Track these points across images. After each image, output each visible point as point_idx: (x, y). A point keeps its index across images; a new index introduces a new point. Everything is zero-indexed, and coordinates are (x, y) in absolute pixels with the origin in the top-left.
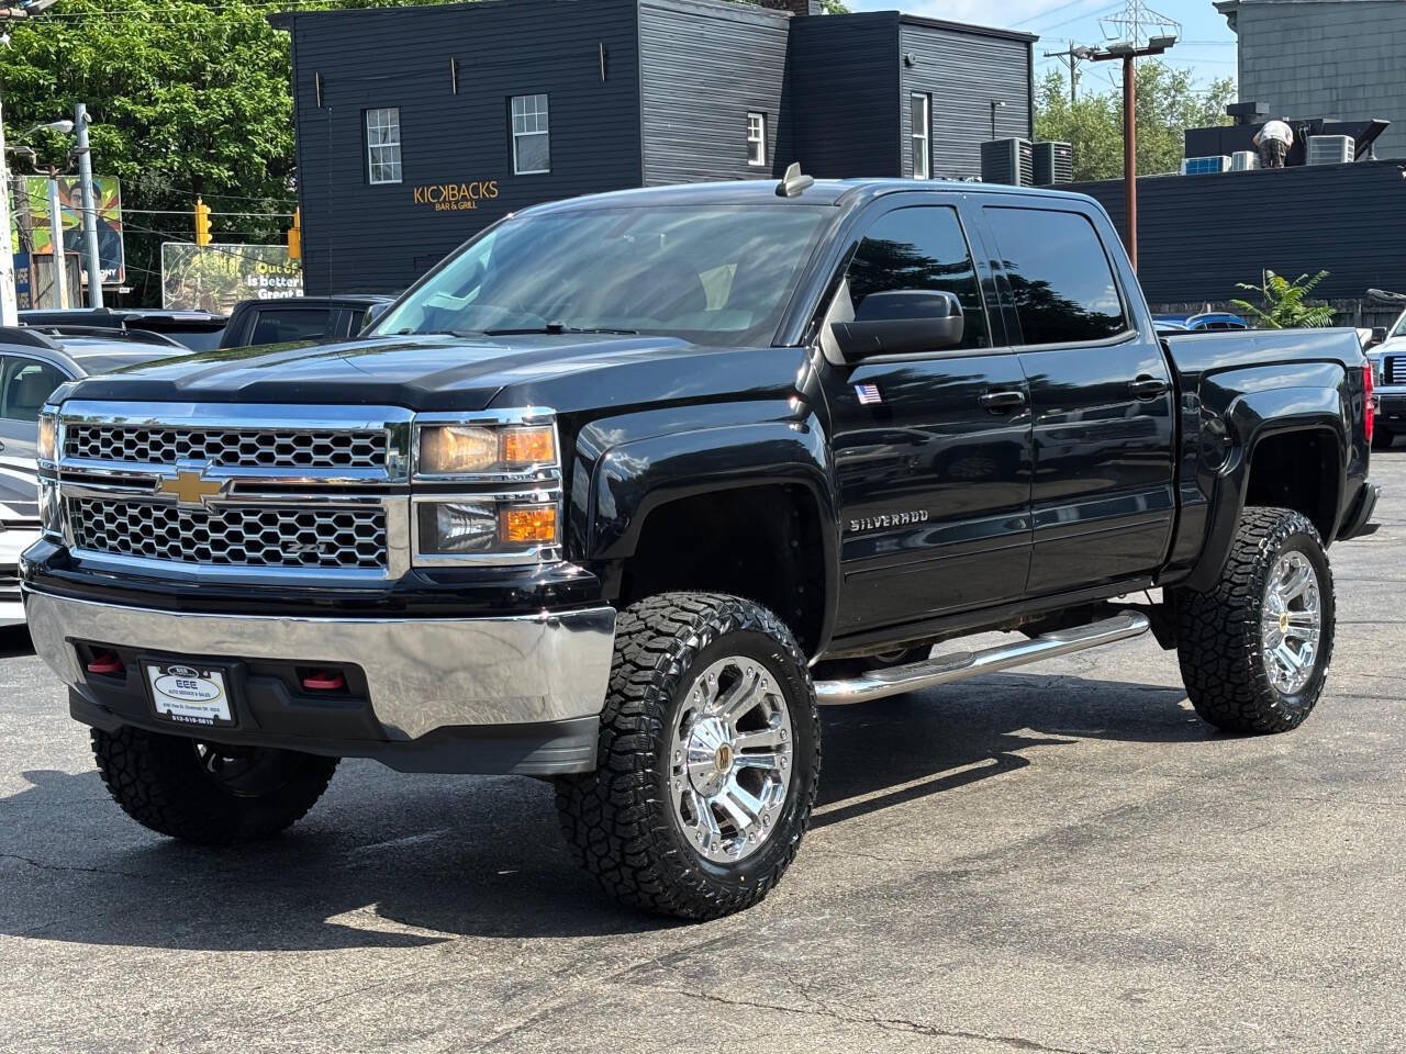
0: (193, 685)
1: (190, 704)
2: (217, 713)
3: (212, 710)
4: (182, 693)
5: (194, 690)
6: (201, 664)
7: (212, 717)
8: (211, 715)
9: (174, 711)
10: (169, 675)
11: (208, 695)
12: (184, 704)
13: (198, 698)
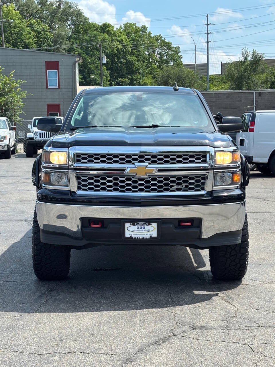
0: (144, 228)
1: (141, 233)
2: (151, 235)
3: (149, 234)
4: (138, 230)
5: (144, 229)
6: (149, 221)
7: (150, 236)
8: (149, 236)
9: (133, 236)
10: (135, 225)
11: (150, 230)
12: (138, 233)
13: (145, 231)
